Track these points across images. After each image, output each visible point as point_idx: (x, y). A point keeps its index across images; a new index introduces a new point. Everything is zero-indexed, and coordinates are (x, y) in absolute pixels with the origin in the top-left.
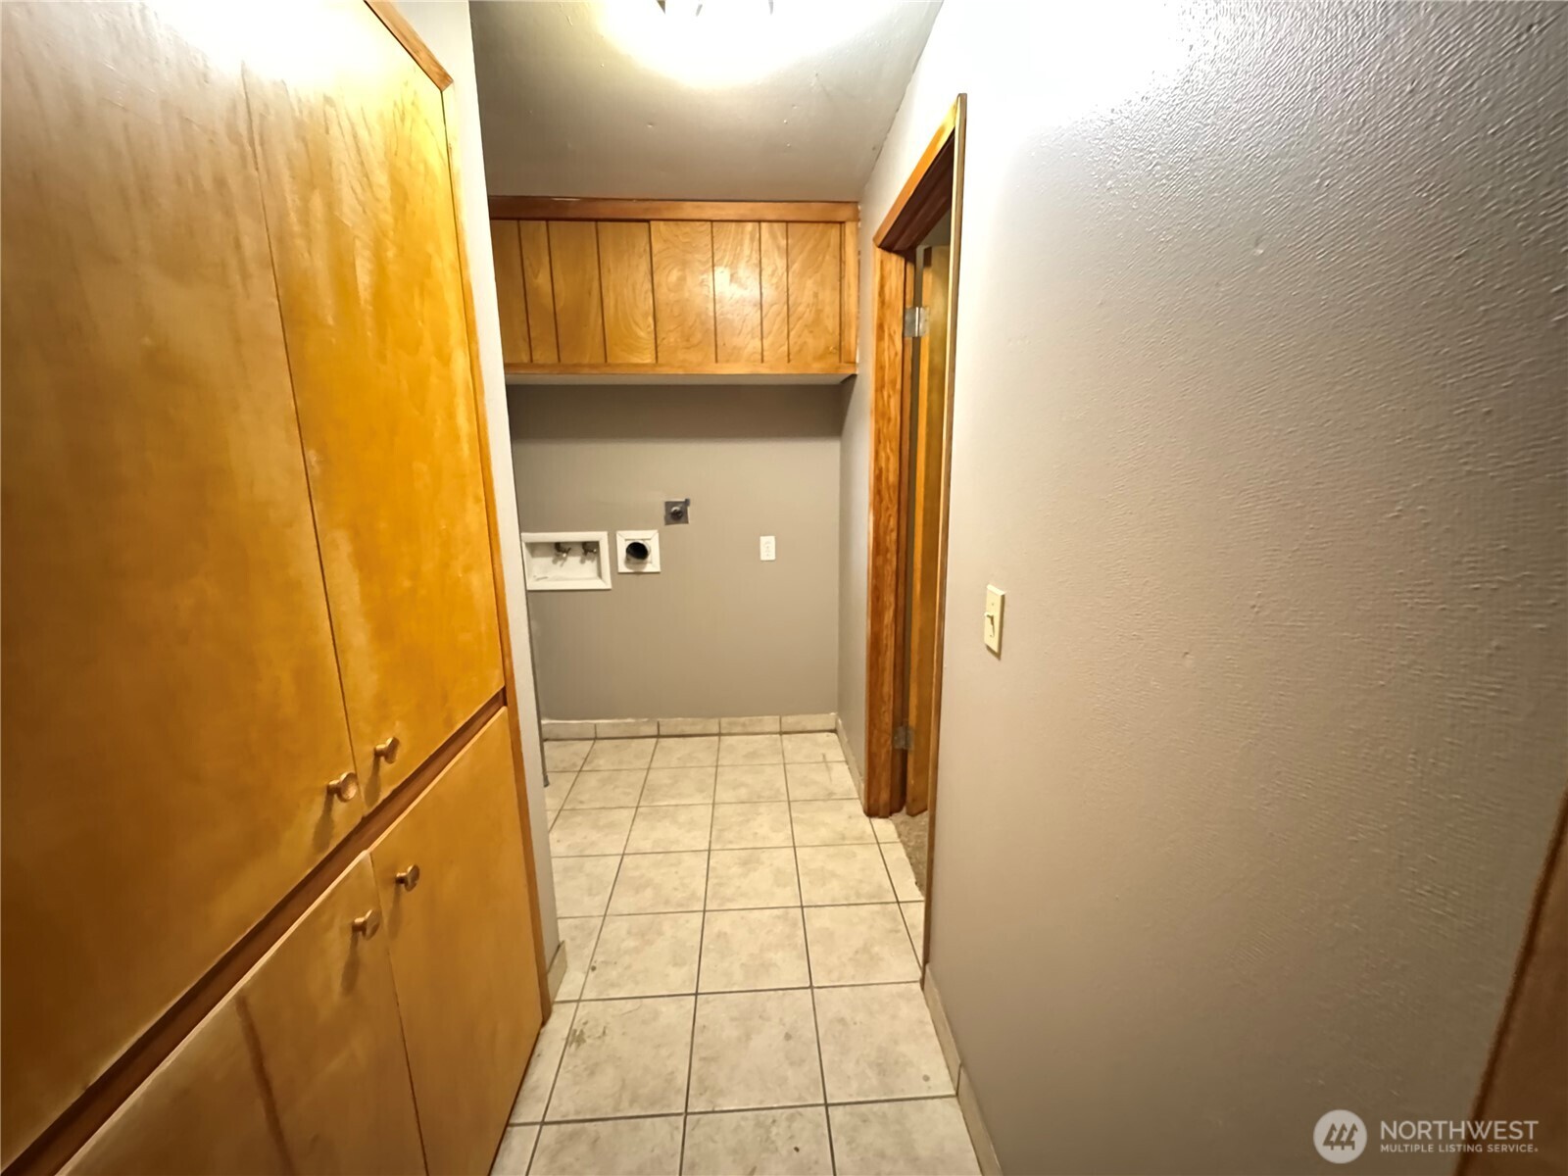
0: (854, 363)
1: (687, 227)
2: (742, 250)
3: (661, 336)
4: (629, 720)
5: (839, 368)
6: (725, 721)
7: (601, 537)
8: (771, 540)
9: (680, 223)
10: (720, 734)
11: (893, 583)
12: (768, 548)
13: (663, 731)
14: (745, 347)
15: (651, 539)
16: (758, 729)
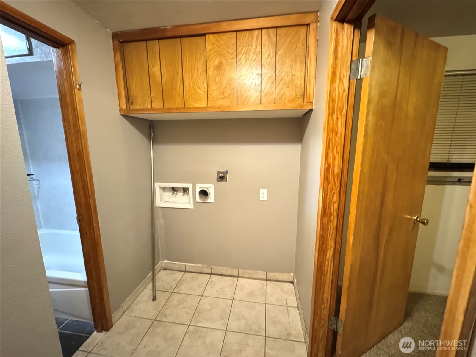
0: (312, 103)
1: (224, 37)
2: (251, 45)
3: (210, 93)
4: (200, 265)
5: (303, 105)
6: (240, 271)
7: (189, 186)
8: (265, 191)
9: (220, 34)
10: (238, 277)
11: (334, 235)
12: (263, 195)
13: (214, 272)
14: (252, 97)
15: (210, 188)
16: (255, 277)
